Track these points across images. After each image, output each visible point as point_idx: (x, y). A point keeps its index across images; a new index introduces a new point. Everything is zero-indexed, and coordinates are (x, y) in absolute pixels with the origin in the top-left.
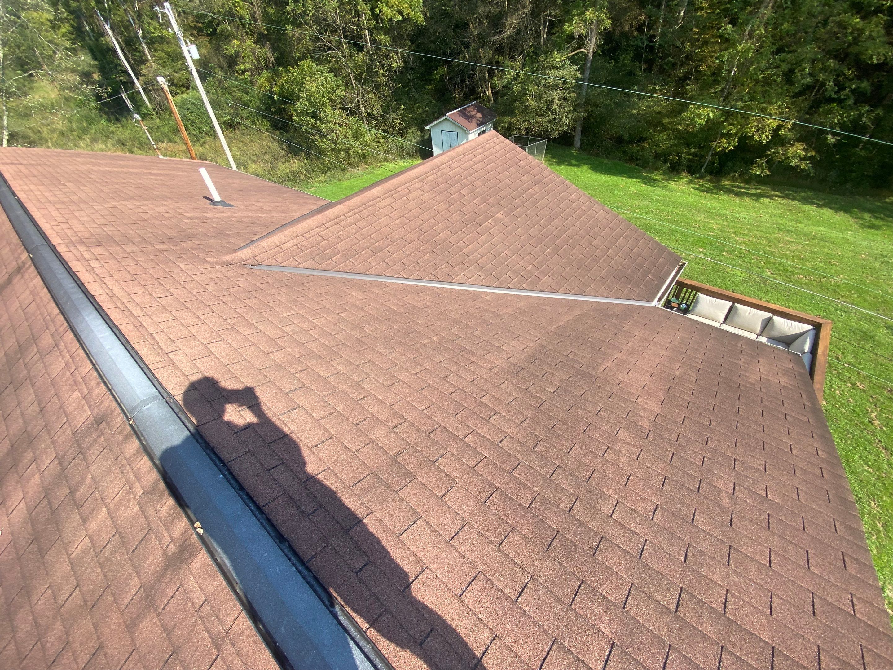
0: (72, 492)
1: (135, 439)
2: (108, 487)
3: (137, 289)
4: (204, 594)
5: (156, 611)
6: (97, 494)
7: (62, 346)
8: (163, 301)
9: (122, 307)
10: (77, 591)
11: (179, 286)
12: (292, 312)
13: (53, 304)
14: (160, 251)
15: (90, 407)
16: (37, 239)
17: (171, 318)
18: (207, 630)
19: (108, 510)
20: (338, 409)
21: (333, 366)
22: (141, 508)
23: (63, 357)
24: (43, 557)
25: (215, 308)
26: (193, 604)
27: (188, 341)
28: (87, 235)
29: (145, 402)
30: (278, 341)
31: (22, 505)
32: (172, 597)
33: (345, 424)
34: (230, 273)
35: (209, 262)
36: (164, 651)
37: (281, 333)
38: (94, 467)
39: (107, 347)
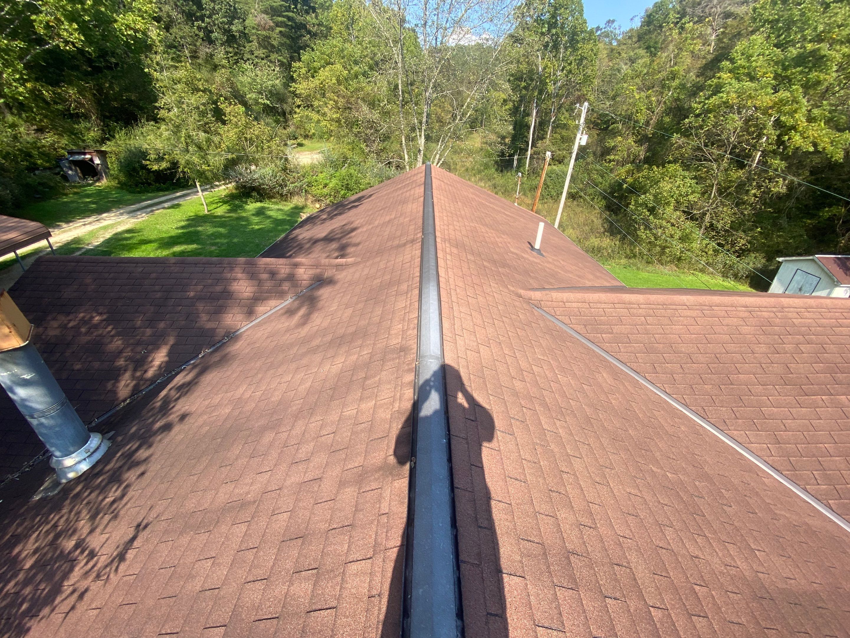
0: (366, 378)
1: (413, 374)
2: (383, 391)
3: (461, 284)
4: (389, 509)
5: (359, 489)
6: (376, 391)
7: (409, 296)
8: (470, 300)
9: (449, 290)
10: (333, 435)
11: (483, 295)
12: (546, 358)
13: (418, 269)
14: (485, 267)
15: (402, 338)
16: (431, 230)
17: (469, 313)
18: (376, 533)
19: (375, 404)
20: (542, 463)
21: (555, 424)
22: (391, 418)
23: (406, 301)
24: (331, 401)
25: (496, 322)
26: (380, 508)
27: (471, 334)
28: (454, 238)
29: (431, 357)
30: (524, 373)
31: (340, 365)
32: (372, 490)
33: (541, 480)
34: (517, 304)
35: (508, 289)
36: (347, 518)
37: (529, 369)
38: (384, 373)
39: (431, 310)
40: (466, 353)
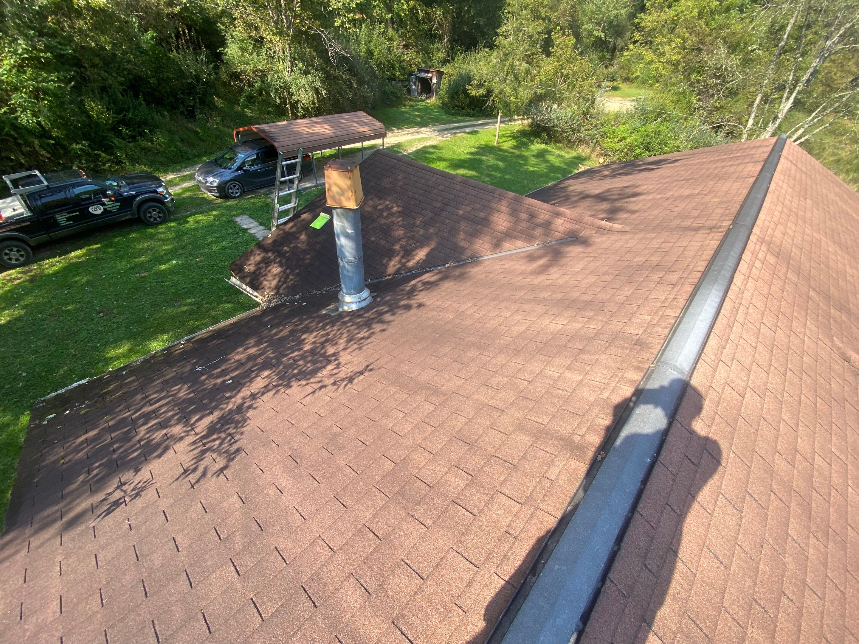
0: (582, 351)
1: (642, 374)
2: (597, 373)
3: (759, 304)
6: (588, 368)
7: (677, 289)
8: (763, 329)
9: (737, 305)
11: (788, 332)
13: (704, 263)
14: (809, 297)
15: (645, 331)
16: (749, 221)
17: (754, 345)
18: (534, 489)
19: (582, 380)
22: (594, 402)
23: (669, 294)
25: (789, 374)
26: (547, 471)
27: (742, 370)
28: (778, 242)
29: (675, 368)
32: (546, 452)
38: (605, 356)
39: (701, 317)
40: (724, 388)
